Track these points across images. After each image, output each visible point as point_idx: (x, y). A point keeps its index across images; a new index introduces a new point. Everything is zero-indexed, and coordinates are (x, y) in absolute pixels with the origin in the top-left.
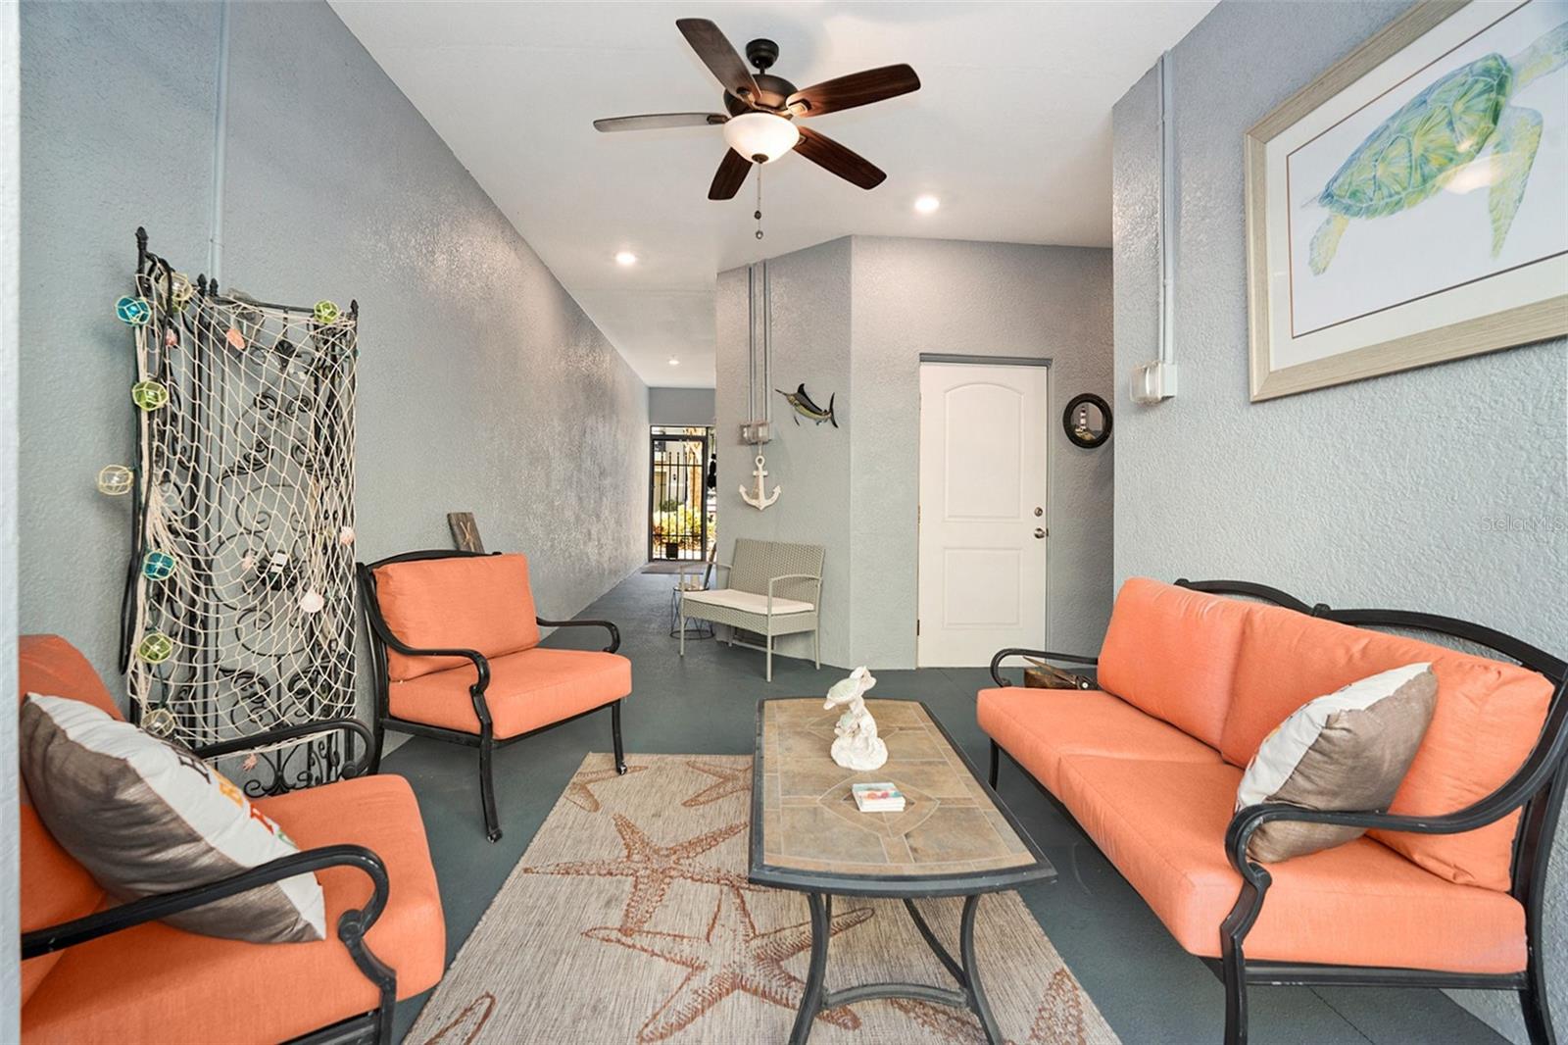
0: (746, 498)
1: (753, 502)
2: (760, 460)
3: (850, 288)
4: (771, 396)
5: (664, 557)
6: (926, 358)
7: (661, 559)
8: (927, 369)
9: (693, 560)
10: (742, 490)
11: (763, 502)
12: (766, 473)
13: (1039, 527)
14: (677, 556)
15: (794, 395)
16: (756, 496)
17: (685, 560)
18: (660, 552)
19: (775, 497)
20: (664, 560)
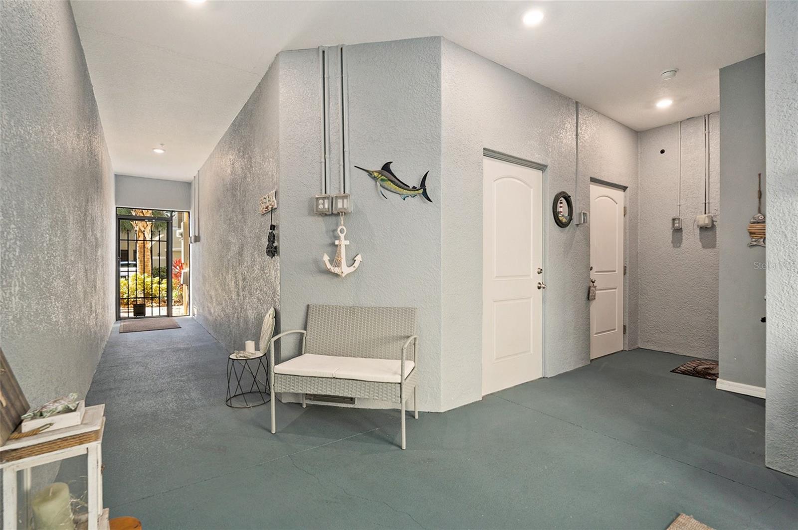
0: (329, 266)
1: (336, 270)
2: (342, 231)
3: (440, 82)
4: (350, 171)
5: (132, 315)
6: (489, 153)
7: (128, 318)
8: (488, 162)
9: (160, 316)
10: (326, 258)
11: (345, 270)
12: (347, 242)
13: (540, 282)
14: (144, 313)
15: (379, 172)
16: (338, 265)
17: (152, 317)
18: (127, 312)
19: (356, 264)
20: (132, 318)
